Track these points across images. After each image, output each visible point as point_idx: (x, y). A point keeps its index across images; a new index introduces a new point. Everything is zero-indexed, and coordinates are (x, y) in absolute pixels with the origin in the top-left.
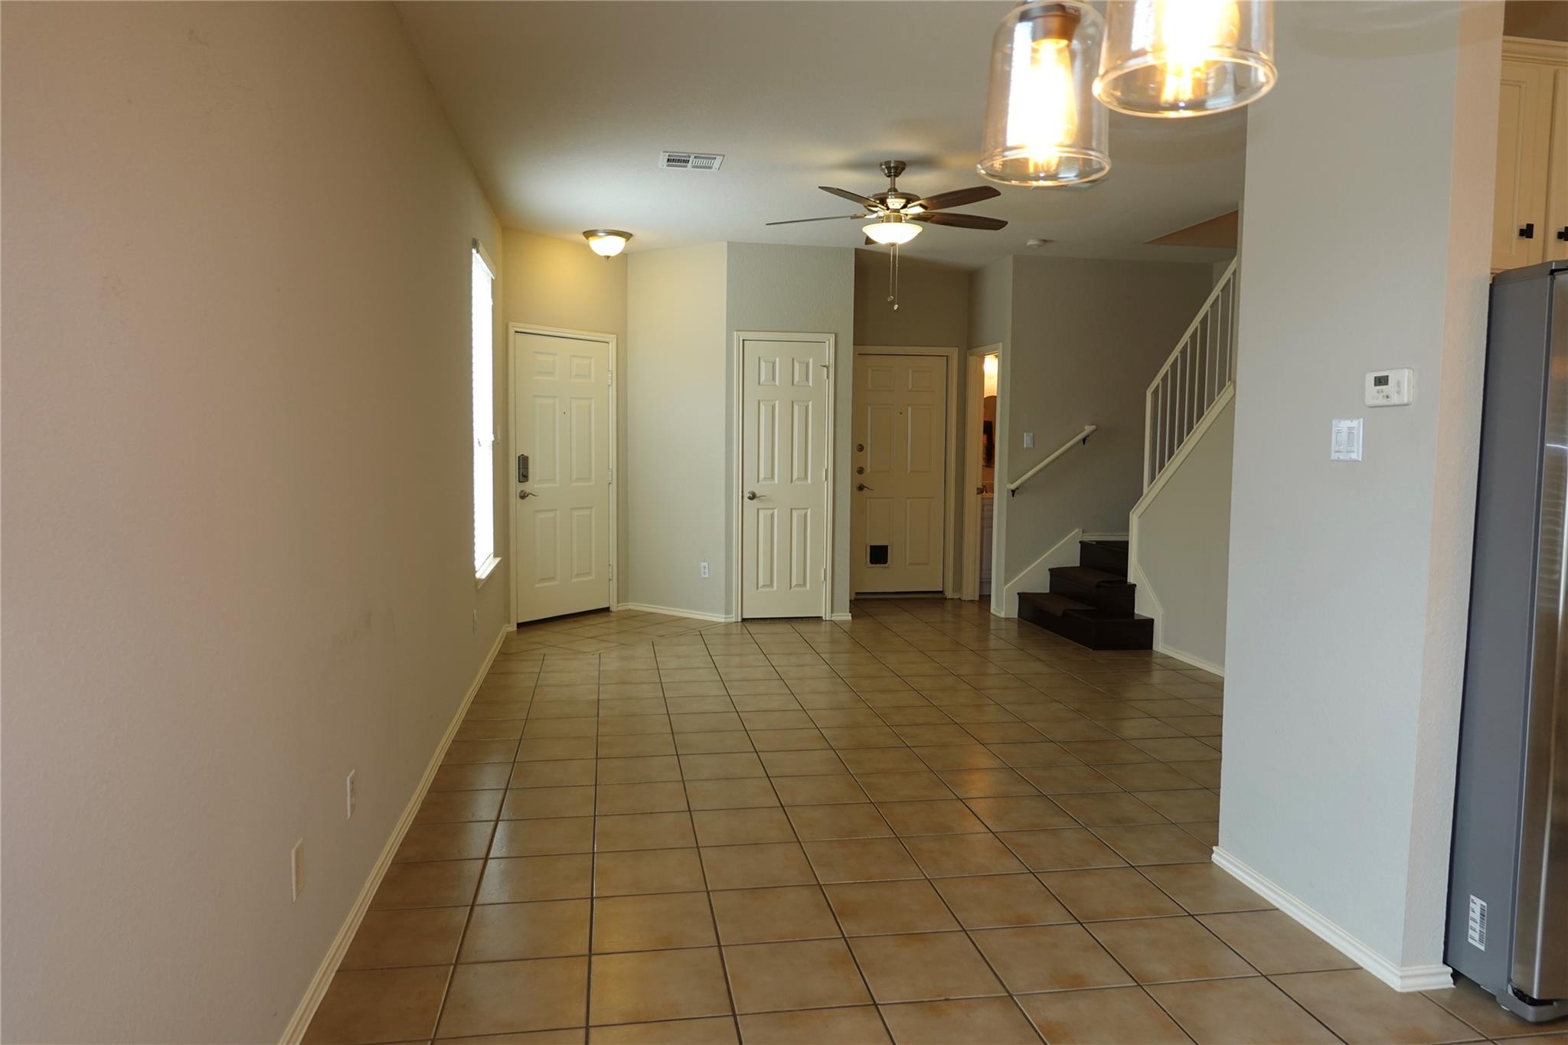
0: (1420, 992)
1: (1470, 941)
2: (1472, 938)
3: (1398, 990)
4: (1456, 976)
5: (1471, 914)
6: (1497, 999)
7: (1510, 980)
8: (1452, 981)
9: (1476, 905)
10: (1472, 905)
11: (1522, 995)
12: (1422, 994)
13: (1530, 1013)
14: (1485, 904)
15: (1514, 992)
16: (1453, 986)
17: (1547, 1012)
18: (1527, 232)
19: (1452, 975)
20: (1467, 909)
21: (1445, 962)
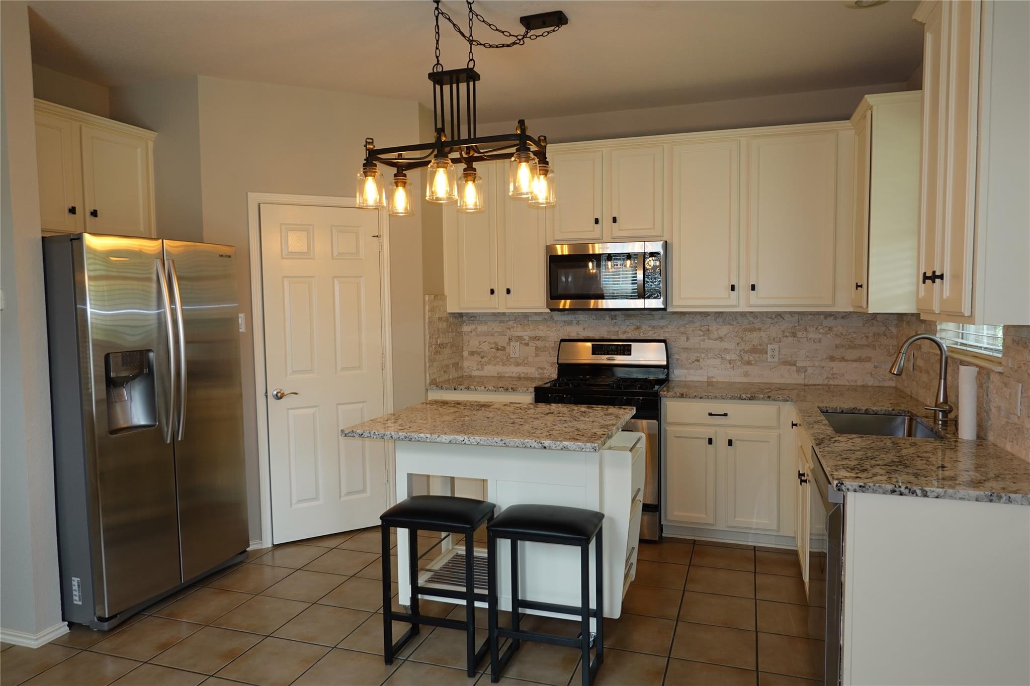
0: (49, 643)
1: (75, 602)
2: (76, 600)
3: (36, 647)
4: (71, 625)
5: (74, 588)
6: (91, 627)
7: (95, 614)
8: (68, 628)
9: (75, 581)
10: (73, 583)
11: (101, 619)
12: (51, 644)
13: (106, 626)
14: (79, 579)
15: (98, 619)
16: (69, 631)
17: (115, 622)
18: (73, 211)
19: (68, 626)
20: (71, 586)
21: (64, 620)
